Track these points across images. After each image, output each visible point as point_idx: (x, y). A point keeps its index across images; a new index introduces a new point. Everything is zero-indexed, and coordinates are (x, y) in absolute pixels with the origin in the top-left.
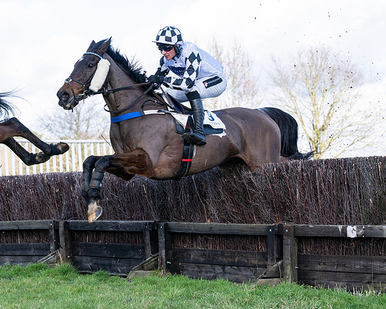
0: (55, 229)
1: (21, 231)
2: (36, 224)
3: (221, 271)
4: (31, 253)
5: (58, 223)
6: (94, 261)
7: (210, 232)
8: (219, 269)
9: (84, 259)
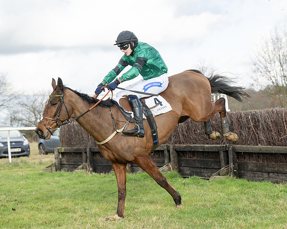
0: (168, 150)
3: (267, 176)
5: (169, 146)
7: (260, 152)
9: (185, 168)
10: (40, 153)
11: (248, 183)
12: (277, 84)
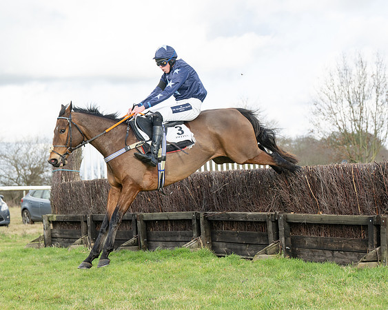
0: (197, 219)
1: (171, 221)
2: (182, 215)
3: (331, 255)
4: (179, 239)
5: (199, 214)
6: (229, 246)
7: (321, 222)
8: (329, 254)
9: (221, 244)
10: (24, 222)
11: (304, 264)
12: (346, 130)
